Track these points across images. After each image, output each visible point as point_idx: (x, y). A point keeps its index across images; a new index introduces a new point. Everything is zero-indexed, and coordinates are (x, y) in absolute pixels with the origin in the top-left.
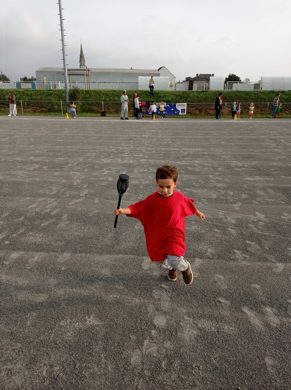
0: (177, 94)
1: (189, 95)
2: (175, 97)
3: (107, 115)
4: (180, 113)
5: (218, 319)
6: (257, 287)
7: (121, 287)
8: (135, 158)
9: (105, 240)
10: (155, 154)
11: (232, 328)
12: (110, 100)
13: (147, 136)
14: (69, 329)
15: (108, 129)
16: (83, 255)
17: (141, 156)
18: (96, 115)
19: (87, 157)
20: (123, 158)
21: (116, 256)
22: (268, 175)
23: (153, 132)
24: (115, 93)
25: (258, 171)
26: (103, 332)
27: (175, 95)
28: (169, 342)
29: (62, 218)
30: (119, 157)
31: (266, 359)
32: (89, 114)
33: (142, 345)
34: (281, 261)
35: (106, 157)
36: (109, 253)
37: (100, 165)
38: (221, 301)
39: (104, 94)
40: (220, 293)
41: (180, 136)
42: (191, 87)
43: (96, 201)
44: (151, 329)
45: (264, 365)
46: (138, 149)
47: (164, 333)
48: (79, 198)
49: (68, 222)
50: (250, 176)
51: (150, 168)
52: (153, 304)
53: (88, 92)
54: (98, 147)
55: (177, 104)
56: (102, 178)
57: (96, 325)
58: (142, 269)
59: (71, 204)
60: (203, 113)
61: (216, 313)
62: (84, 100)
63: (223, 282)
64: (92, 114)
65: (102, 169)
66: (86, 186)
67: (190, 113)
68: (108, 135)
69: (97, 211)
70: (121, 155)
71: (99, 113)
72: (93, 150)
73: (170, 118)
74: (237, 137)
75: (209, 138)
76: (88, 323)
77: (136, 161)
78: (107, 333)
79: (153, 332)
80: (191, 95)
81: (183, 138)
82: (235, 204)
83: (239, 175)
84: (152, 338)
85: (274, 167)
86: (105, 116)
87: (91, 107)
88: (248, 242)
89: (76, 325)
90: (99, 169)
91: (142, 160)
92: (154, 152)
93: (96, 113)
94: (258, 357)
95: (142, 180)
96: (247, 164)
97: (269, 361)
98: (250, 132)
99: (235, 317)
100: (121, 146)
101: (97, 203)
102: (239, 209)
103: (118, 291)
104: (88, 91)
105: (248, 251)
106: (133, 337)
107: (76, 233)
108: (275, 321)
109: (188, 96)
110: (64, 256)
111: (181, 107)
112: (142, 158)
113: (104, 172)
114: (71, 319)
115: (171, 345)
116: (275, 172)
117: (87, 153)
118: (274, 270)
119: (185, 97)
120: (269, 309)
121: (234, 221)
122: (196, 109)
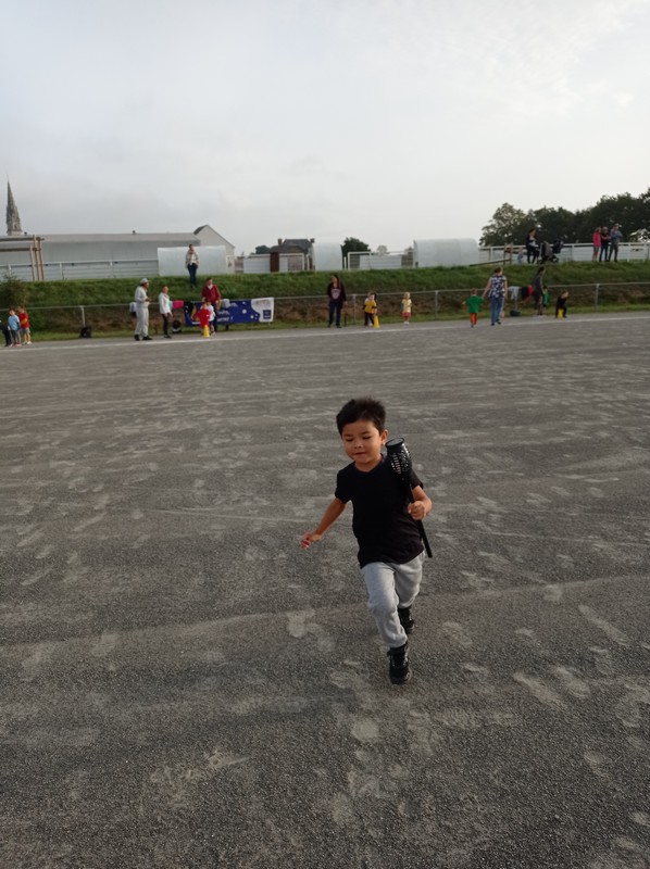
0: (250, 280)
1: (275, 282)
2: (246, 287)
3: (93, 334)
4: (261, 319)
5: (478, 704)
6: (528, 633)
7: (260, 681)
8: (192, 419)
9: (189, 592)
10: (235, 405)
11: (507, 716)
12: (98, 302)
13: (204, 372)
14: (174, 788)
15: (107, 363)
16: (149, 631)
17: (205, 412)
18: (65, 335)
19: (79, 426)
20: (166, 421)
21: (224, 621)
22: (476, 426)
23: (214, 362)
24: (107, 286)
25: (454, 421)
26: (252, 776)
27: (245, 283)
28: (397, 766)
29: (68, 562)
30: (155, 420)
31: (586, 757)
32: (49, 335)
33: (346, 783)
34: (553, 581)
35: (124, 422)
36: (208, 616)
37: (118, 439)
38: (472, 669)
39: (80, 288)
40: (463, 656)
41: (275, 367)
42: (274, 265)
43: (137, 515)
44: (352, 749)
45: (586, 768)
46: (193, 399)
47: (382, 750)
48: (93, 516)
49: (85, 570)
50: (444, 431)
51: (234, 434)
52: (339, 701)
53: (41, 286)
54: (97, 403)
55: (253, 301)
56: (132, 468)
57: (233, 766)
58: (292, 637)
59: (77, 529)
60: (309, 317)
61: (468, 694)
62: (32, 304)
63: (461, 634)
64: (57, 335)
65: (126, 449)
66: (100, 487)
67: (282, 318)
68: (113, 377)
69: (147, 537)
70: (159, 415)
71: (75, 331)
72: (89, 409)
73: (240, 330)
74: (392, 360)
75: (338, 366)
76: (211, 765)
77: (197, 424)
78: (262, 776)
79: (359, 754)
80: (280, 281)
81: (283, 369)
82: (434, 486)
83: (421, 431)
84: (360, 766)
85: (481, 411)
86: (89, 336)
87: (53, 319)
88: (482, 554)
89: (188, 776)
90: (118, 450)
91: (211, 421)
92: (231, 402)
93: (66, 331)
94: (572, 756)
95: (225, 460)
96: (429, 409)
97: (592, 759)
98: (414, 349)
99: (506, 694)
100: (154, 397)
101: (142, 520)
102: (444, 495)
103: (255, 689)
104: (42, 284)
105: (488, 571)
106: (321, 772)
107: (116, 590)
108: (580, 688)
109: (273, 284)
110: (103, 641)
111: (263, 305)
112: (210, 416)
113: (131, 454)
114: (172, 765)
115: (404, 770)
116: (487, 421)
117: (77, 417)
118: (546, 598)
119: (268, 286)
120: (562, 670)
121: (443, 519)
122: (294, 309)
